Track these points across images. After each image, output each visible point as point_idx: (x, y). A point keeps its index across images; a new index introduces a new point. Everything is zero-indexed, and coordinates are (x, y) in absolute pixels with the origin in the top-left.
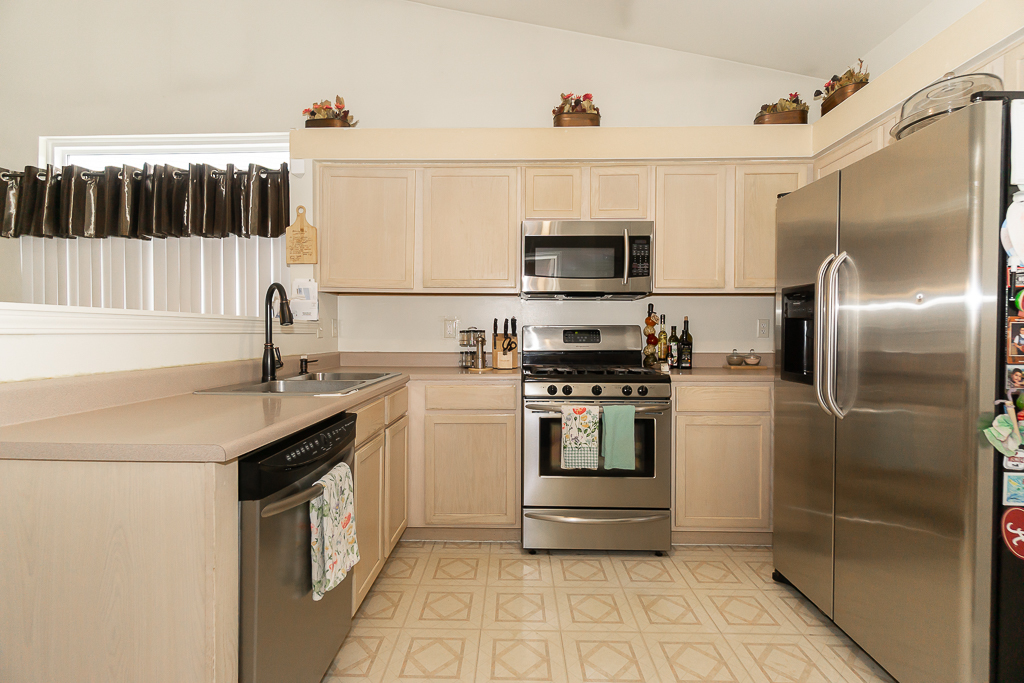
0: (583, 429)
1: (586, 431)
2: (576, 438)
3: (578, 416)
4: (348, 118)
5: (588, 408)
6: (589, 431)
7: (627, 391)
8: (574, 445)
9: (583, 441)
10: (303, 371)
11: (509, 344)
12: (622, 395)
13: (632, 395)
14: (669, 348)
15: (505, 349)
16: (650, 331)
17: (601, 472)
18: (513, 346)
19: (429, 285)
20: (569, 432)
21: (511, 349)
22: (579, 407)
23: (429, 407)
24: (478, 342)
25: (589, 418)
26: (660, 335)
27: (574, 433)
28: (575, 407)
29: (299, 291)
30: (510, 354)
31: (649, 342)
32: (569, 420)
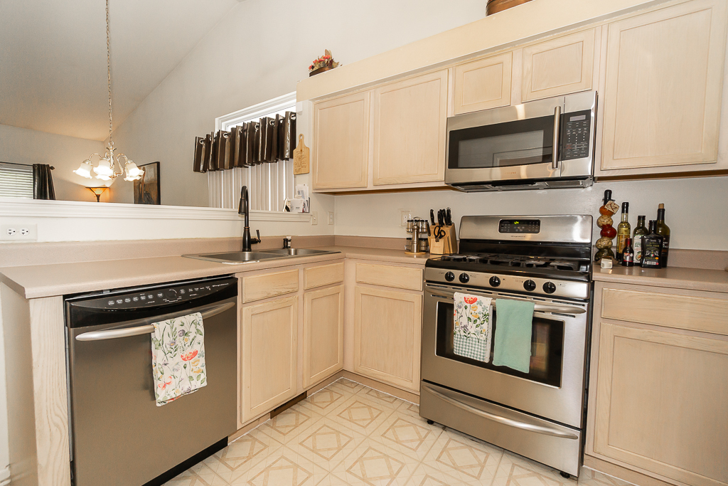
0: (473, 318)
1: (475, 321)
2: (465, 327)
3: (468, 305)
4: (333, 64)
5: (480, 298)
6: (478, 322)
7: (529, 286)
8: (463, 334)
9: (472, 331)
10: (286, 247)
11: (439, 232)
12: (523, 289)
13: (535, 291)
14: (629, 242)
15: (436, 237)
16: (605, 221)
17: (489, 366)
18: (443, 234)
19: (377, 183)
20: (461, 318)
21: (441, 237)
22: (470, 296)
23: (358, 280)
24: (413, 229)
25: (480, 309)
26: (620, 226)
27: (464, 321)
28: (468, 296)
29: (299, 192)
30: (441, 241)
31: (603, 234)
32: (460, 307)
